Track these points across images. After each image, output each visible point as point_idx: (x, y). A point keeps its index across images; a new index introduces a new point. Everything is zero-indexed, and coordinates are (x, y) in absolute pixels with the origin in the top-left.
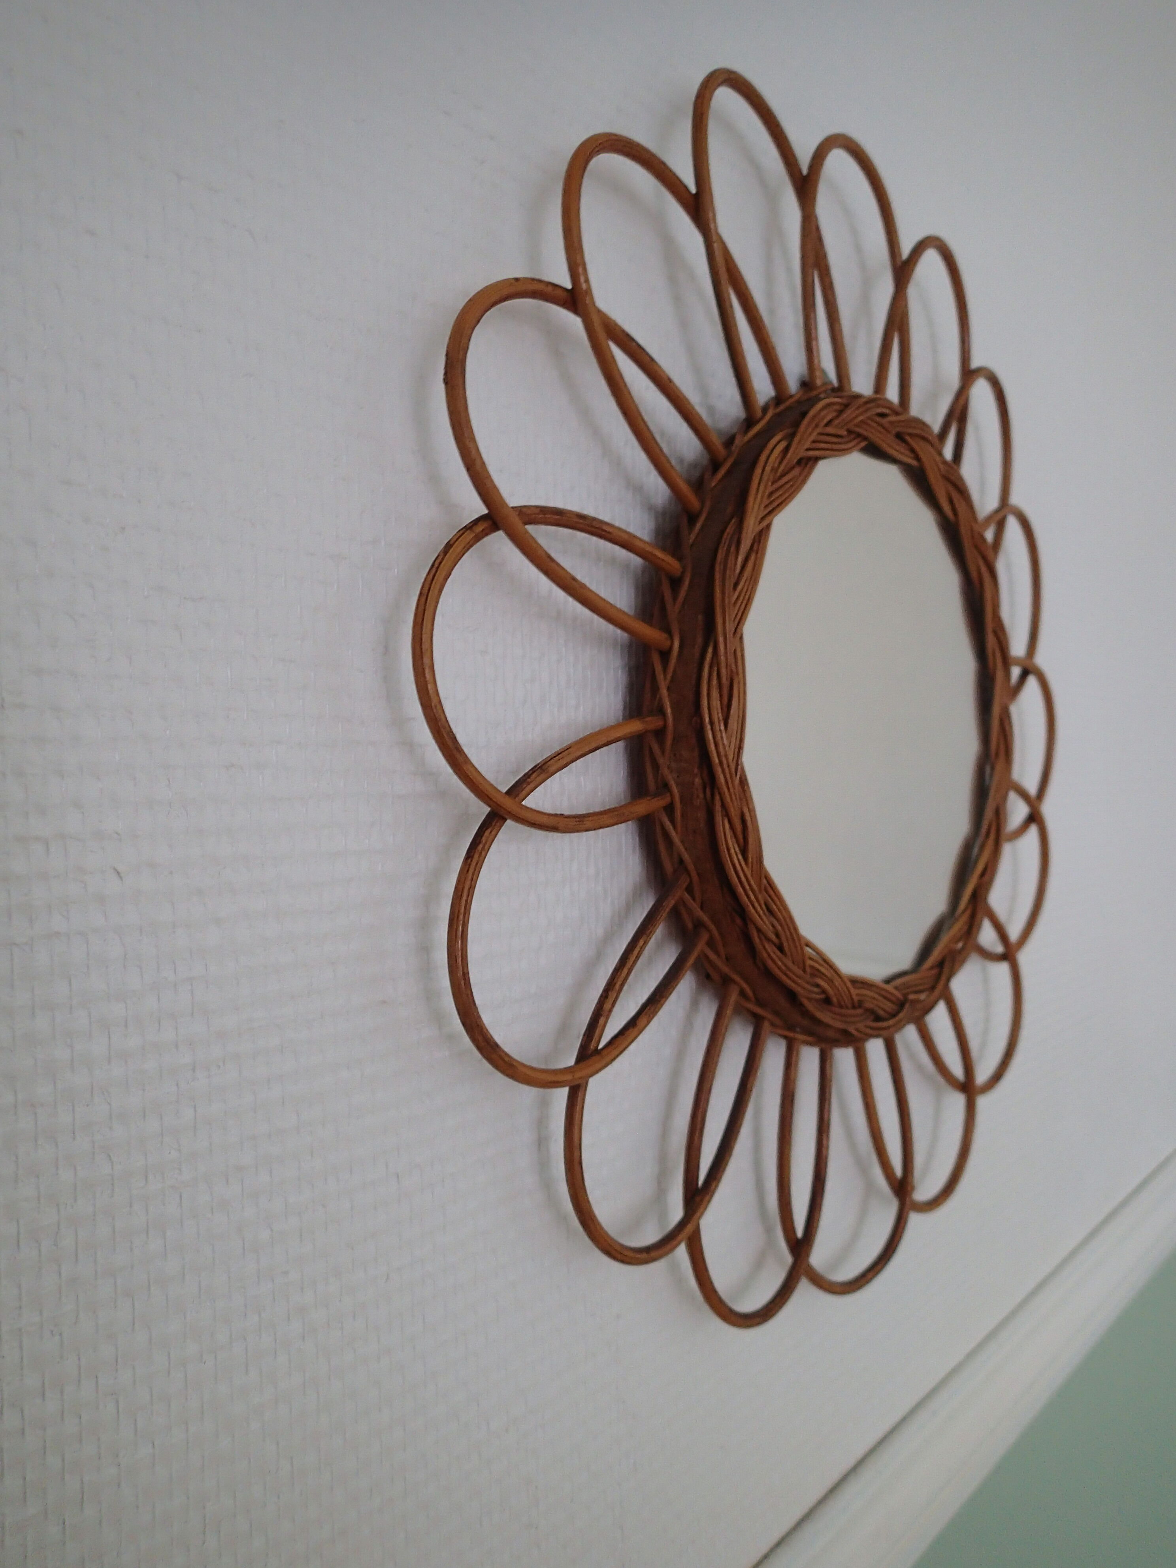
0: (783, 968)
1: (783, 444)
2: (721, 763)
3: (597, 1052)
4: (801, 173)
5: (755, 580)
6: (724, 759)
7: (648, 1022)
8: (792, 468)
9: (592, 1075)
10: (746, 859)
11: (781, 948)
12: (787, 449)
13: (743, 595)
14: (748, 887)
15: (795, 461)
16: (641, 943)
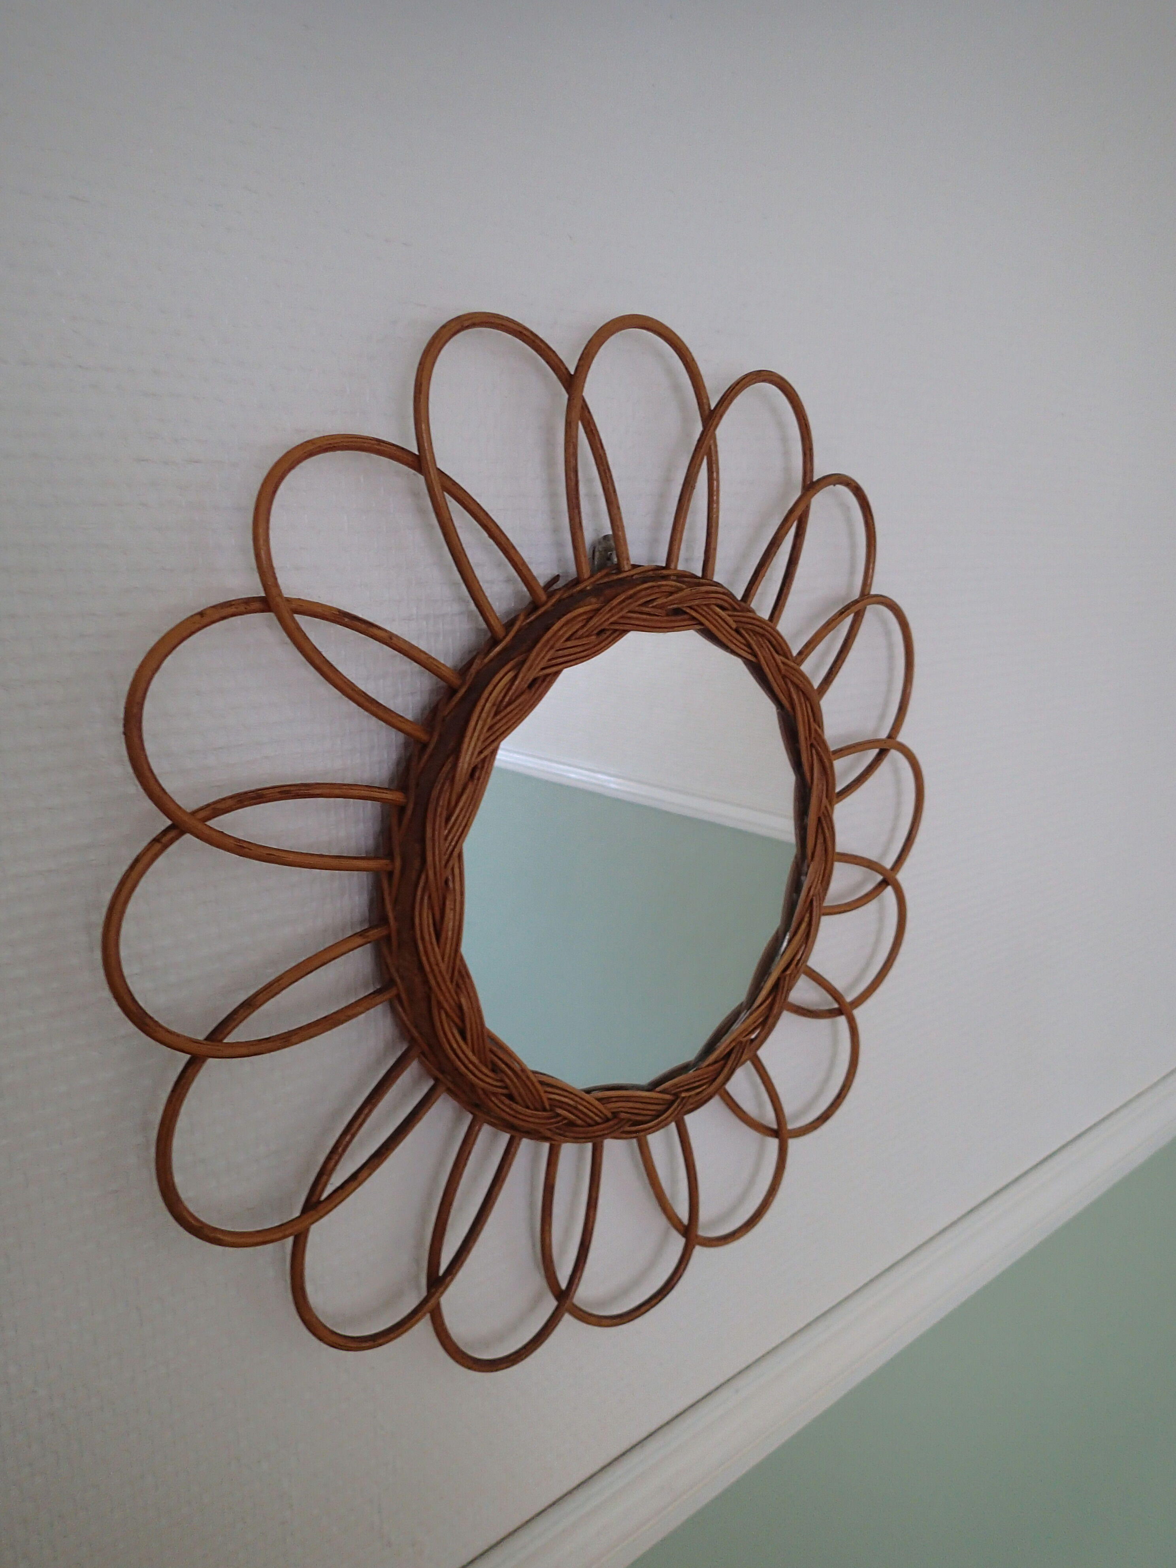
0: (512, 1112)
1: (511, 674)
2: (432, 971)
3: (319, 1202)
4: (569, 372)
5: (475, 804)
6: (435, 968)
7: (370, 1175)
8: (522, 693)
9: (313, 1223)
10: (464, 1038)
11: (511, 1097)
12: (515, 678)
13: (459, 822)
14: (467, 1062)
15: (526, 685)
16: (366, 1111)
